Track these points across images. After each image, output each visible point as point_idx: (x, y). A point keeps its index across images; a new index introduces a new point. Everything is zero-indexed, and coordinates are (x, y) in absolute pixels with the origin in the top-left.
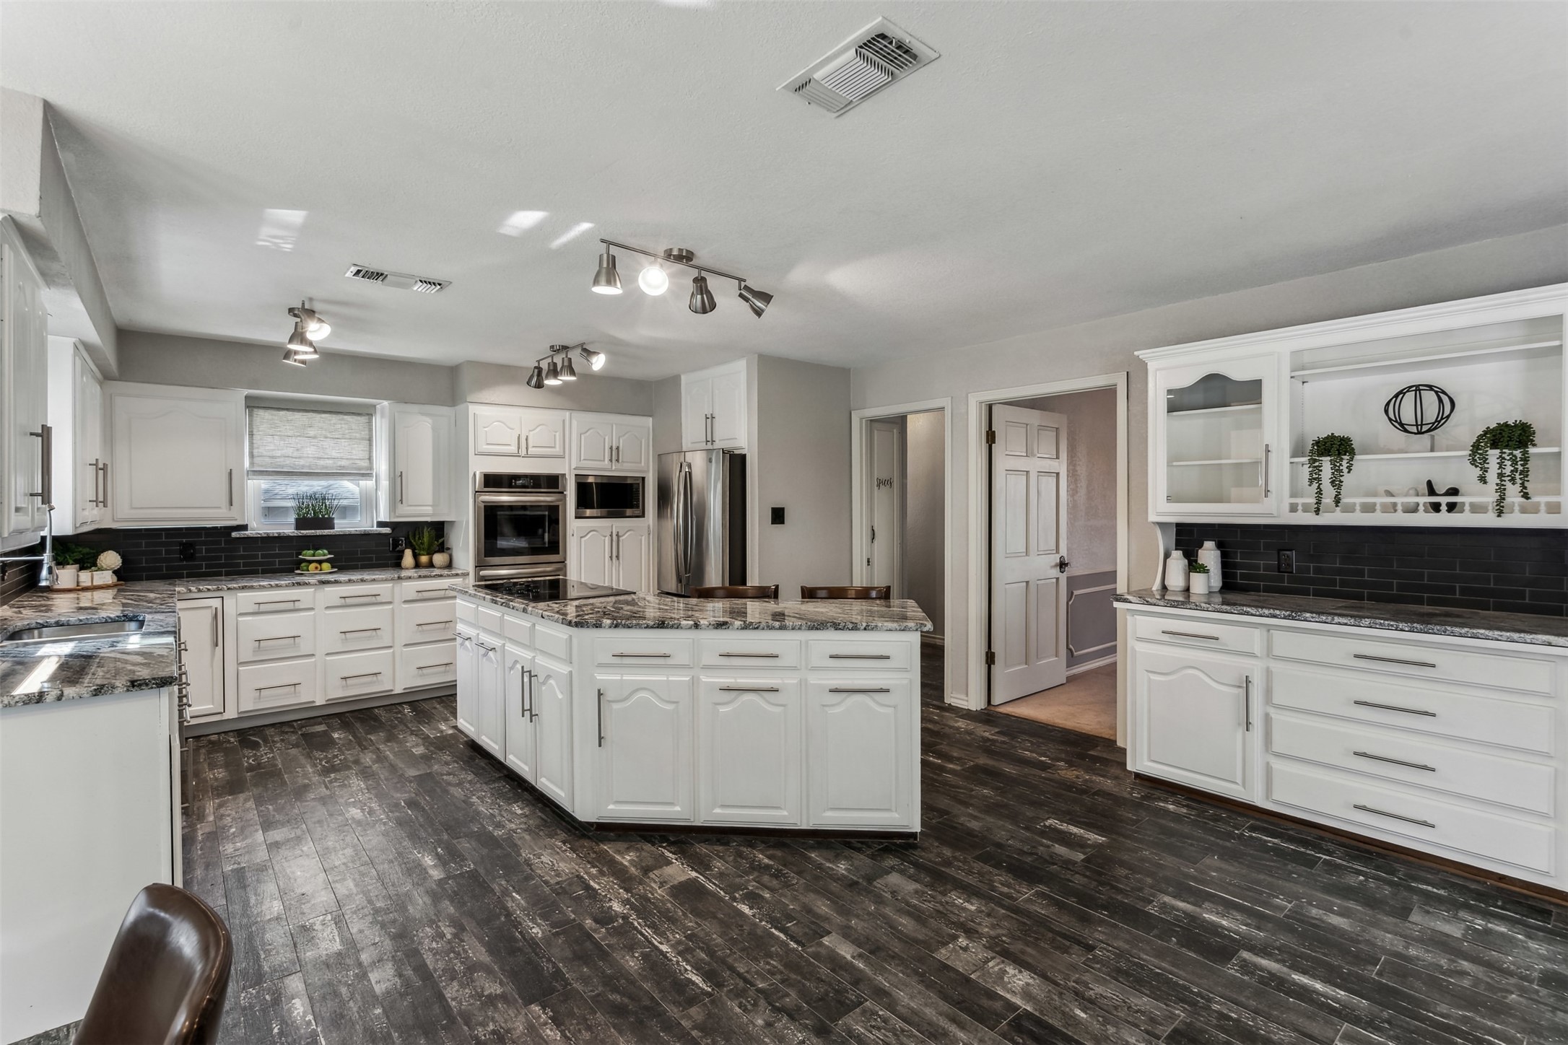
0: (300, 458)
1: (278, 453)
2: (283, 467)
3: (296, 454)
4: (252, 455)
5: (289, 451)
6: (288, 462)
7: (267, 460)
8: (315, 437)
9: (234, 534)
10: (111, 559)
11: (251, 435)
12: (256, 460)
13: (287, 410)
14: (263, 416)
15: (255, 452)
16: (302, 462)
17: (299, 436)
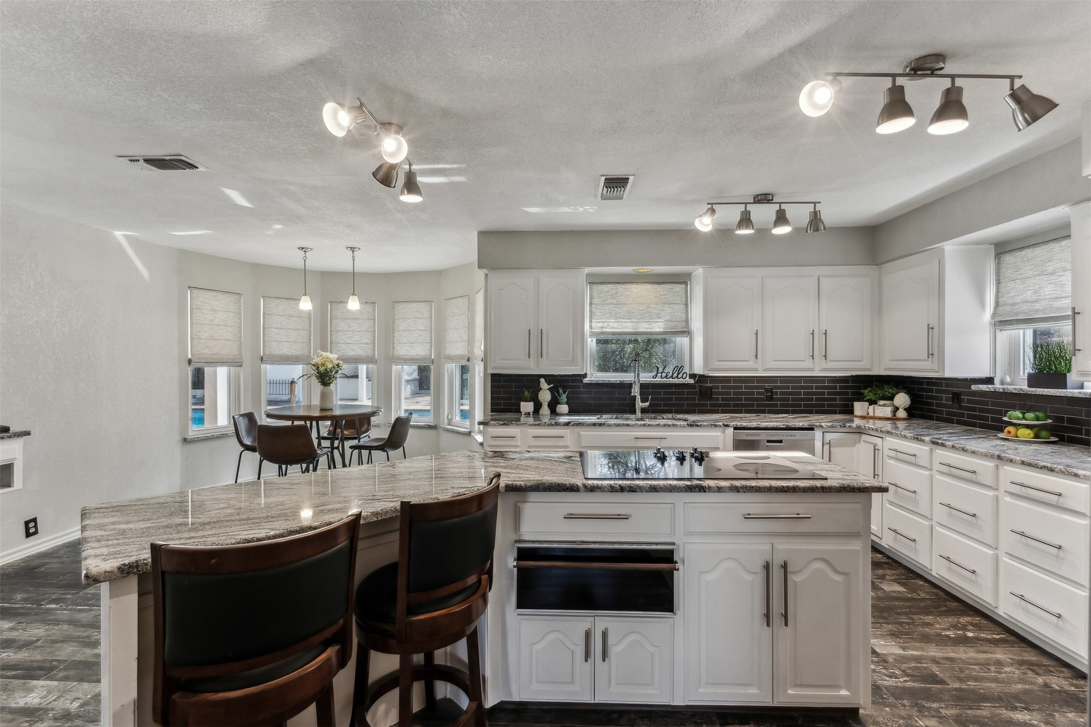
0: (1037, 301)
1: (1018, 300)
2: (1017, 314)
3: (1034, 297)
4: (997, 304)
5: (1029, 295)
6: (1025, 307)
7: (1008, 308)
8: (1053, 273)
9: (974, 387)
10: (902, 399)
11: (998, 282)
12: (1000, 309)
13: (1029, 247)
14: (1008, 259)
15: (1000, 300)
16: (1038, 306)
17: (1038, 275)
